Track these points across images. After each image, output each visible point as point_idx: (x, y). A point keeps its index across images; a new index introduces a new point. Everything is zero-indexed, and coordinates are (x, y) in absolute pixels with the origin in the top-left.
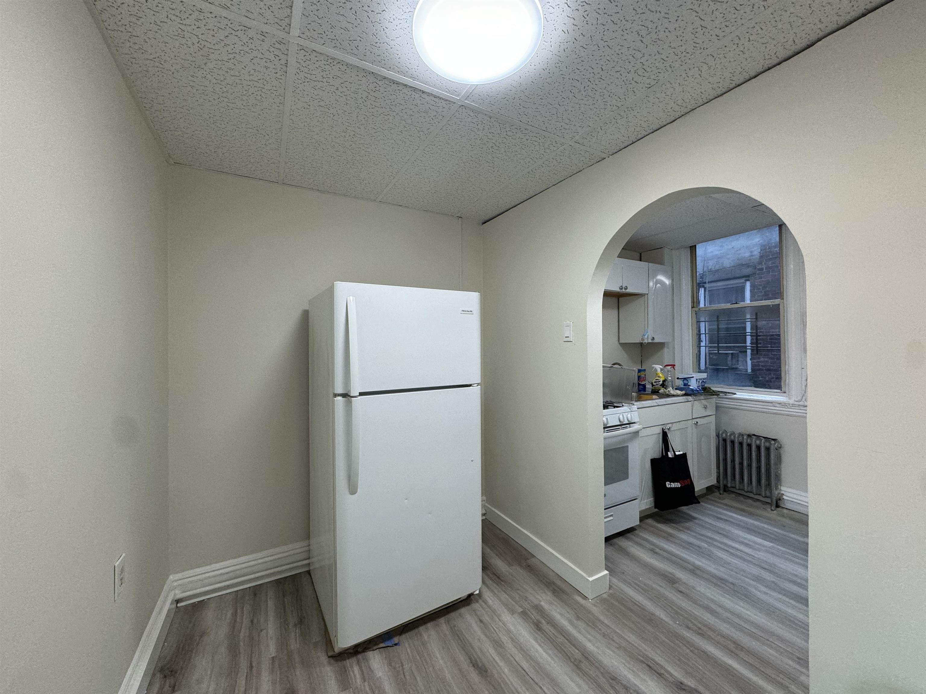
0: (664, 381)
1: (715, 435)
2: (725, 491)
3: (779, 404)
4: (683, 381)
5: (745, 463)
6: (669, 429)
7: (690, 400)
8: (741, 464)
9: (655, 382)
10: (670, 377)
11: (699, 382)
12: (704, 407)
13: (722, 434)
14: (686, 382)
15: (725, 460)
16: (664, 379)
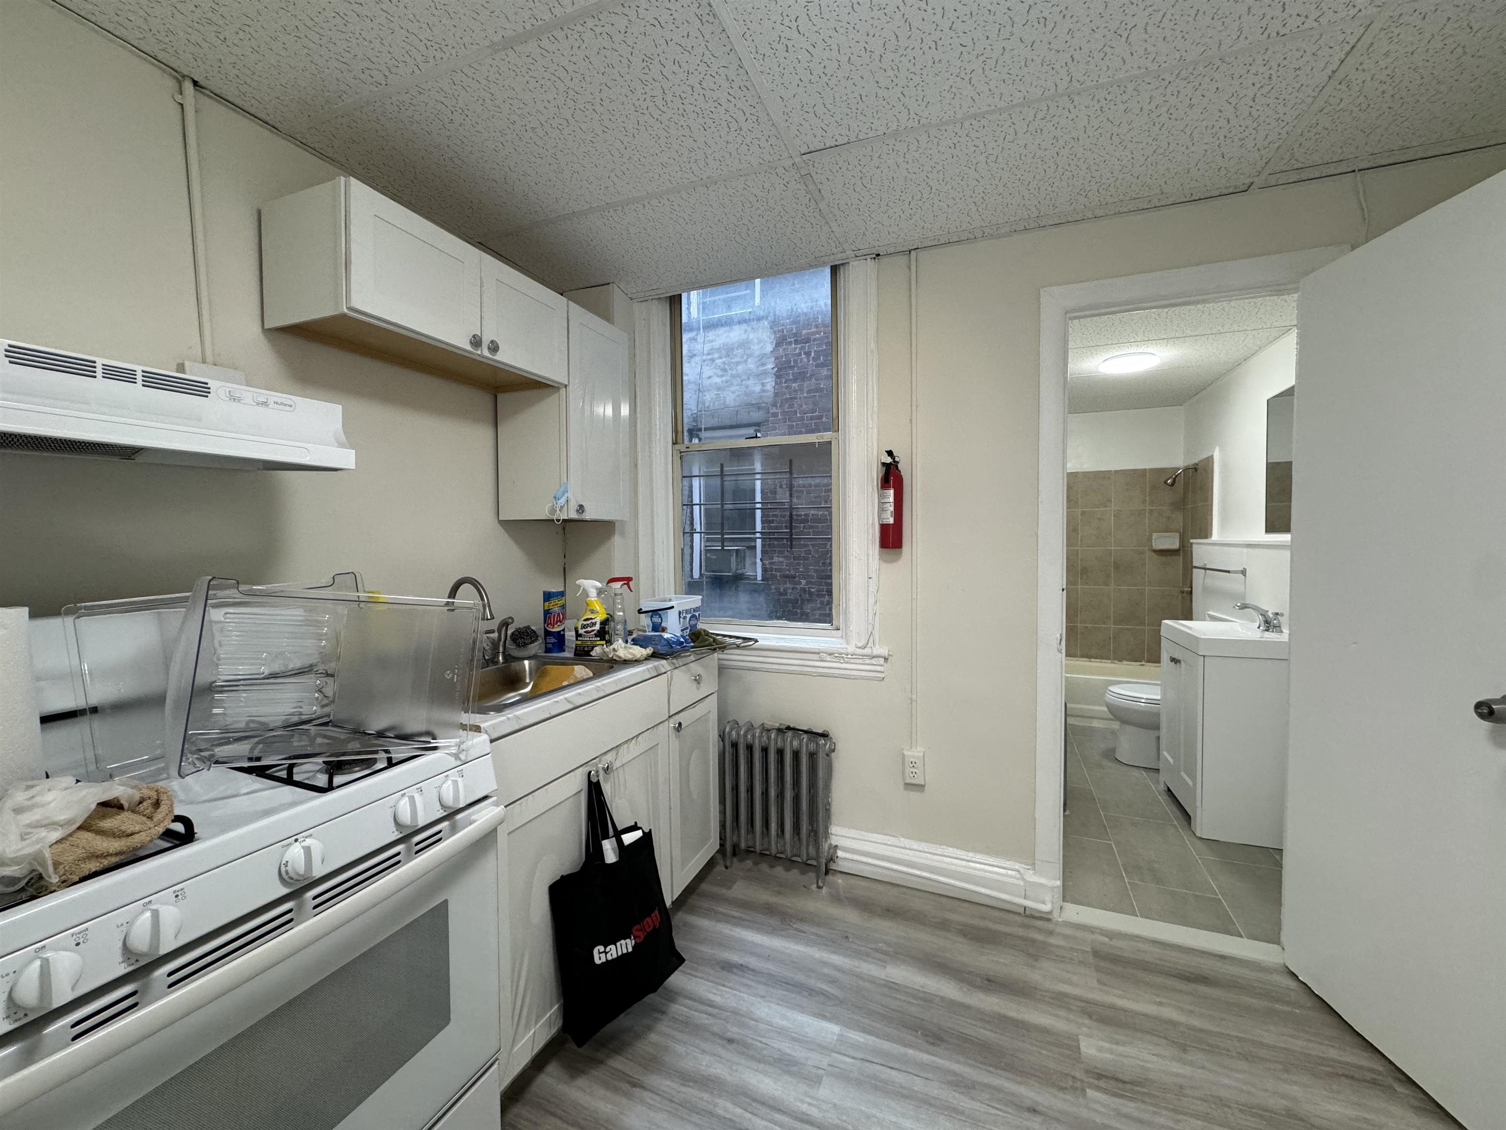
0: (604, 623)
1: (716, 736)
2: (734, 854)
3: (830, 654)
4: (652, 617)
5: (773, 793)
6: (607, 770)
7: (663, 670)
8: (765, 793)
9: (584, 627)
10: (619, 611)
11: (685, 618)
12: (695, 680)
13: (730, 733)
14: (656, 619)
15: (736, 788)
16: (605, 616)
